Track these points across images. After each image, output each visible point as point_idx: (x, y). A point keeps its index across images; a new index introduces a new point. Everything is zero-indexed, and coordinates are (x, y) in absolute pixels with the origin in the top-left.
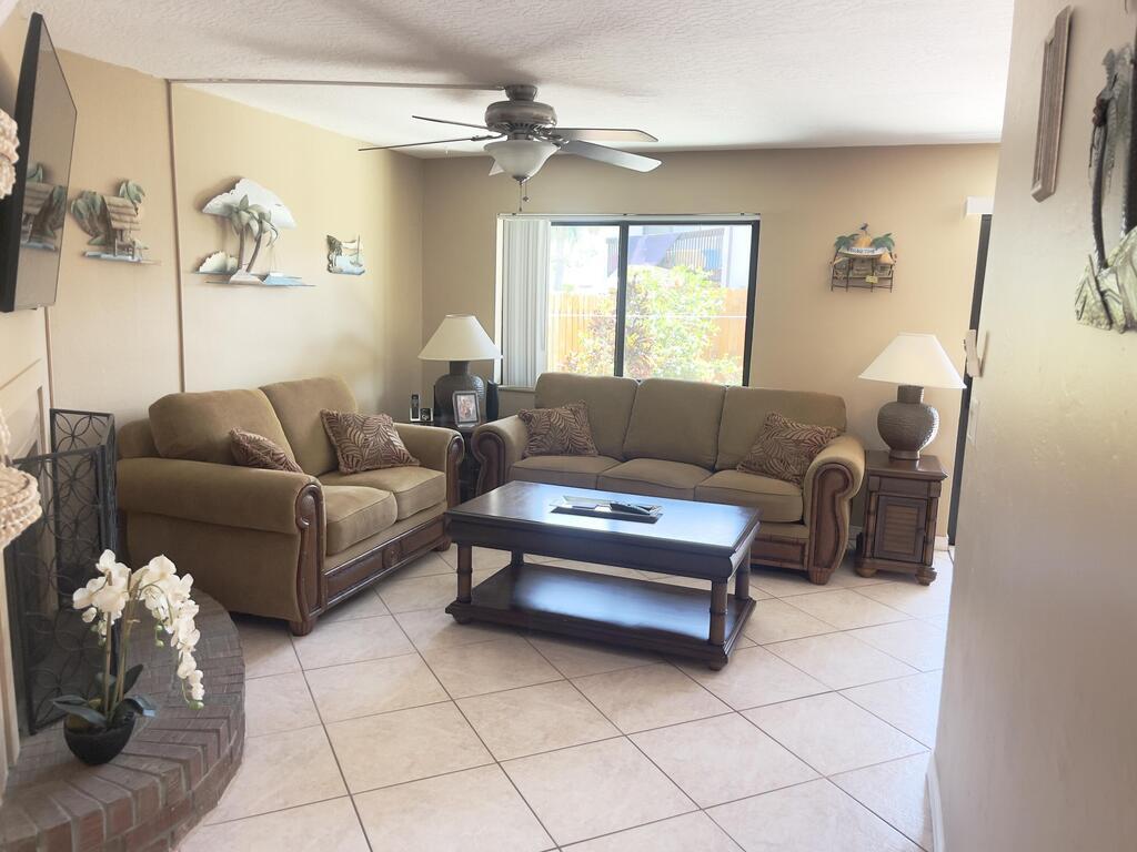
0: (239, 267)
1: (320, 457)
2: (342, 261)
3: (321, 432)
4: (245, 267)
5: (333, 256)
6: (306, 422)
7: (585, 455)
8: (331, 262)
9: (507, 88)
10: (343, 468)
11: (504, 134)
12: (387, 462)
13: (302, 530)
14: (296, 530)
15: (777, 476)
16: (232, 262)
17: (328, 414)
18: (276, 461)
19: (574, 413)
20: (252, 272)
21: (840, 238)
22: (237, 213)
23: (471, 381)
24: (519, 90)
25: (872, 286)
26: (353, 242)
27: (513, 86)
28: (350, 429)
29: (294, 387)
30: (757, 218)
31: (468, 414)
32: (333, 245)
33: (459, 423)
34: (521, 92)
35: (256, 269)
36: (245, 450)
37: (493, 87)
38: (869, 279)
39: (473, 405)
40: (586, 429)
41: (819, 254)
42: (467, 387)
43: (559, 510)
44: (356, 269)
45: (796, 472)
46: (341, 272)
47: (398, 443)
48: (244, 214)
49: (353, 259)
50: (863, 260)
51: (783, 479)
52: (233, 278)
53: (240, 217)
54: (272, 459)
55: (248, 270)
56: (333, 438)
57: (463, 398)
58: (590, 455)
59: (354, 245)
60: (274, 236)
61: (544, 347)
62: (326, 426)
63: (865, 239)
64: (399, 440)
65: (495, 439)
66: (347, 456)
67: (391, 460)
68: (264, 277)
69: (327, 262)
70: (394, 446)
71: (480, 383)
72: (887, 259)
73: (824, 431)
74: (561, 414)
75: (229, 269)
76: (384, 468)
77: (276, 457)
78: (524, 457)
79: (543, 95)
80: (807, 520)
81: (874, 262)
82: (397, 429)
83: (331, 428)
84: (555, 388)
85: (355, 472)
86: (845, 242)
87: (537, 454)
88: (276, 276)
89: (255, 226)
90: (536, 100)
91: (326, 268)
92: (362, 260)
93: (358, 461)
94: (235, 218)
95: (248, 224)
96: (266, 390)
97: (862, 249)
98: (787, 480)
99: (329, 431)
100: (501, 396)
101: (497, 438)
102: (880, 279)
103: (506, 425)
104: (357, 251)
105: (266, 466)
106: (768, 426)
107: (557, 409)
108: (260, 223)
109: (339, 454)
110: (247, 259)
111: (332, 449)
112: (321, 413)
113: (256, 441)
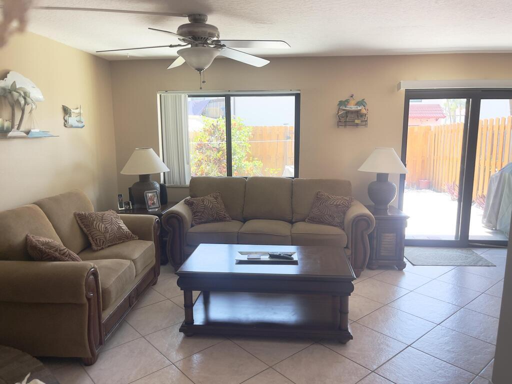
0: (13, 127)
1: (78, 241)
2: (72, 120)
3: (76, 226)
4: (16, 127)
5: (67, 118)
6: (67, 221)
7: (225, 221)
8: (66, 121)
9: (189, 16)
10: (94, 247)
11: (189, 44)
12: (120, 239)
13: (89, 299)
14: (85, 301)
15: (329, 224)
16: (7, 124)
17: (79, 214)
18: (63, 255)
19: (216, 198)
20: (20, 130)
21: (340, 101)
22: (10, 93)
23: (153, 184)
24: (198, 17)
25: (357, 125)
26: (77, 109)
27: (194, 15)
28: (95, 222)
29: (55, 200)
30: (299, 92)
31: (153, 204)
32: (66, 111)
33: (150, 209)
34: (197, 19)
35: (22, 128)
36: (41, 251)
37: (181, 15)
38: (357, 121)
39: (156, 198)
40: (223, 207)
41: (331, 110)
42: (151, 188)
43: (241, 262)
44: (80, 125)
45: (339, 222)
46: (72, 127)
47: (124, 227)
48: (15, 94)
49: (78, 119)
50: (352, 112)
51: (333, 225)
52: (10, 134)
53: (12, 95)
54: (59, 254)
55: (18, 128)
56: (84, 229)
57: (150, 195)
58: (228, 221)
59: (77, 111)
60: (34, 107)
61: (188, 163)
62: (79, 222)
63: (353, 102)
64: (124, 225)
65: (176, 218)
66: (96, 240)
67: (122, 239)
68: (28, 133)
69: (63, 121)
70: (123, 229)
71: (158, 186)
72: (364, 111)
73: (348, 199)
74: (209, 200)
75: (5, 129)
76: (118, 244)
77: (62, 252)
78: (192, 226)
79: (211, 20)
80: (350, 246)
81: (358, 114)
82: (122, 218)
83: (82, 223)
84: (200, 185)
85: (102, 249)
86: (341, 103)
87: (200, 223)
88: (35, 131)
89: (23, 102)
90: (207, 23)
91: (63, 124)
92: (83, 119)
93: (103, 242)
94: (9, 96)
95: (18, 100)
96: (39, 204)
97: (352, 107)
98: (335, 226)
99: (81, 224)
100: (168, 191)
101: (176, 216)
102: (362, 121)
103: (179, 208)
104: (80, 114)
105: (56, 259)
106: (318, 198)
107: (206, 197)
108: (25, 99)
109: (90, 238)
110: (17, 122)
111: (85, 236)
112: (75, 214)
113: (47, 244)
